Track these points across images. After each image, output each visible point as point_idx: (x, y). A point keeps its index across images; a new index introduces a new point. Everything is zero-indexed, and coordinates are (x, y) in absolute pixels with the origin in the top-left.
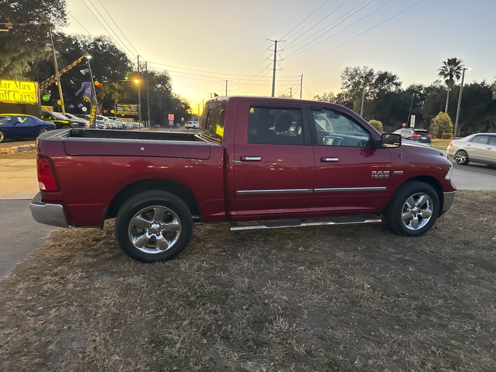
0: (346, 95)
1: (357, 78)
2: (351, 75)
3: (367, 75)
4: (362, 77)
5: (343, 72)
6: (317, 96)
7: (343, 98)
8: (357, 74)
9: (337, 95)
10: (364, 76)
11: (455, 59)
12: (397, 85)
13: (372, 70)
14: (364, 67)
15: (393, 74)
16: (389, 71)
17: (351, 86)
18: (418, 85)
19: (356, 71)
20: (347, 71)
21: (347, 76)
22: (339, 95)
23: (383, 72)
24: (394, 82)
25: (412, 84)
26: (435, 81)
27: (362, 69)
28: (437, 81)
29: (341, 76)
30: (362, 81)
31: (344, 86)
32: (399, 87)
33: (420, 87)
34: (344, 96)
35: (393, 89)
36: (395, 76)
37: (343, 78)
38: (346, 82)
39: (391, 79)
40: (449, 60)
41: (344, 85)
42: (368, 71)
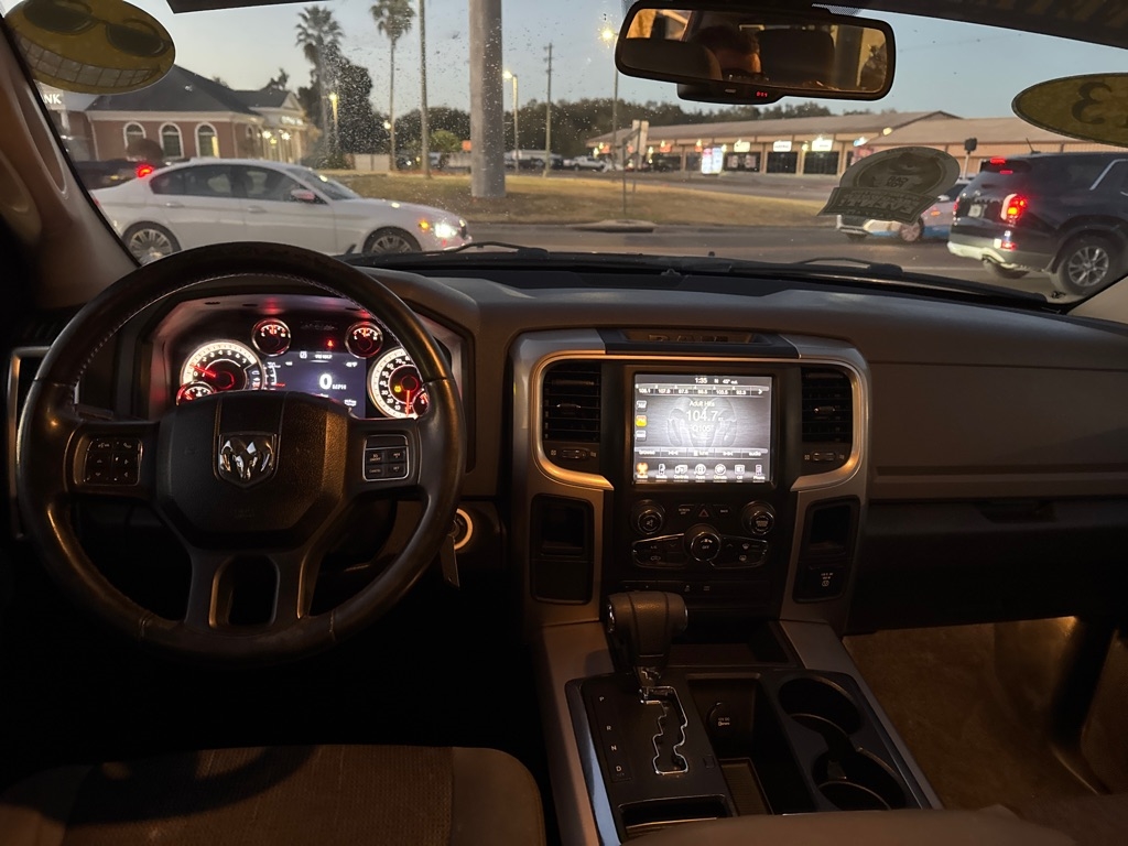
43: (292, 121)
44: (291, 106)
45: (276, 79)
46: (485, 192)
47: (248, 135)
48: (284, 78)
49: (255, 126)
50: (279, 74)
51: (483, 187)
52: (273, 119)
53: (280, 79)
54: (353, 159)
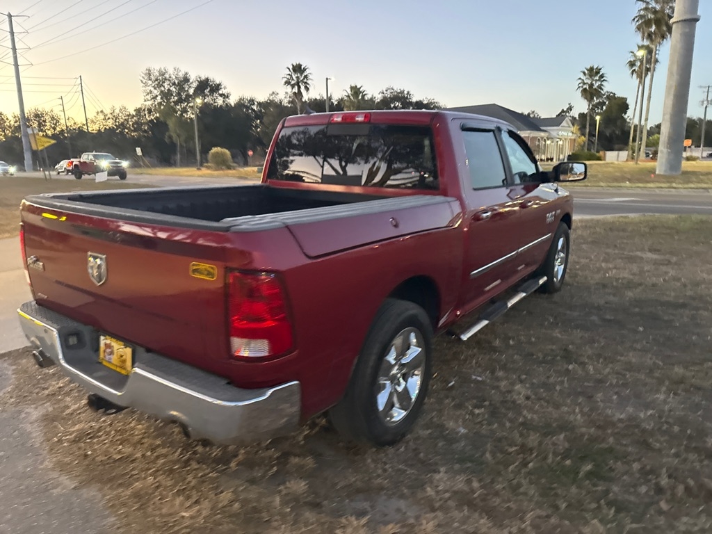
0: (150, 111)
1: (166, 85)
2: (156, 80)
3: (181, 81)
4: (174, 84)
5: (143, 75)
6: (102, 112)
7: (145, 115)
8: (166, 79)
9: (135, 110)
10: (176, 82)
11: (300, 66)
12: (225, 96)
13: (186, 74)
14: (175, 70)
15: (218, 82)
16: (211, 77)
17: (159, 98)
18: (249, 99)
19: (163, 75)
20: (150, 75)
21: (150, 82)
22: (138, 111)
23: (203, 78)
24: (220, 92)
25: (241, 96)
26: (271, 93)
27: (171, 71)
28: (273, 93)
29: (142, 82)
30: (174, 90)
31: (149, 97)
32: (227, 99)
33: (252, 101)
34: (146, 112)
35: (220, 101)
36: (220, 85)
37: (146, 84)
38: (151, 92)
39: (216, 88)
40: (293, 66)
41: (148, 94)
42: (181, 75)
43: (565, 134)
44: (566, 125)
45: (565, 110)
46: (665, 171)
47: (537, 143)
48: (570, 108)
49: (542, 138)
50: (568, 106)
51: (663, 168)
52: (554, 134)
53: (567, 109)
54: (605, 154)
